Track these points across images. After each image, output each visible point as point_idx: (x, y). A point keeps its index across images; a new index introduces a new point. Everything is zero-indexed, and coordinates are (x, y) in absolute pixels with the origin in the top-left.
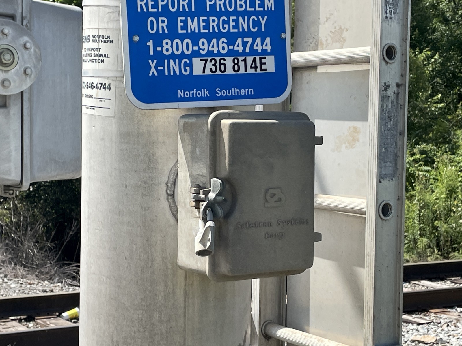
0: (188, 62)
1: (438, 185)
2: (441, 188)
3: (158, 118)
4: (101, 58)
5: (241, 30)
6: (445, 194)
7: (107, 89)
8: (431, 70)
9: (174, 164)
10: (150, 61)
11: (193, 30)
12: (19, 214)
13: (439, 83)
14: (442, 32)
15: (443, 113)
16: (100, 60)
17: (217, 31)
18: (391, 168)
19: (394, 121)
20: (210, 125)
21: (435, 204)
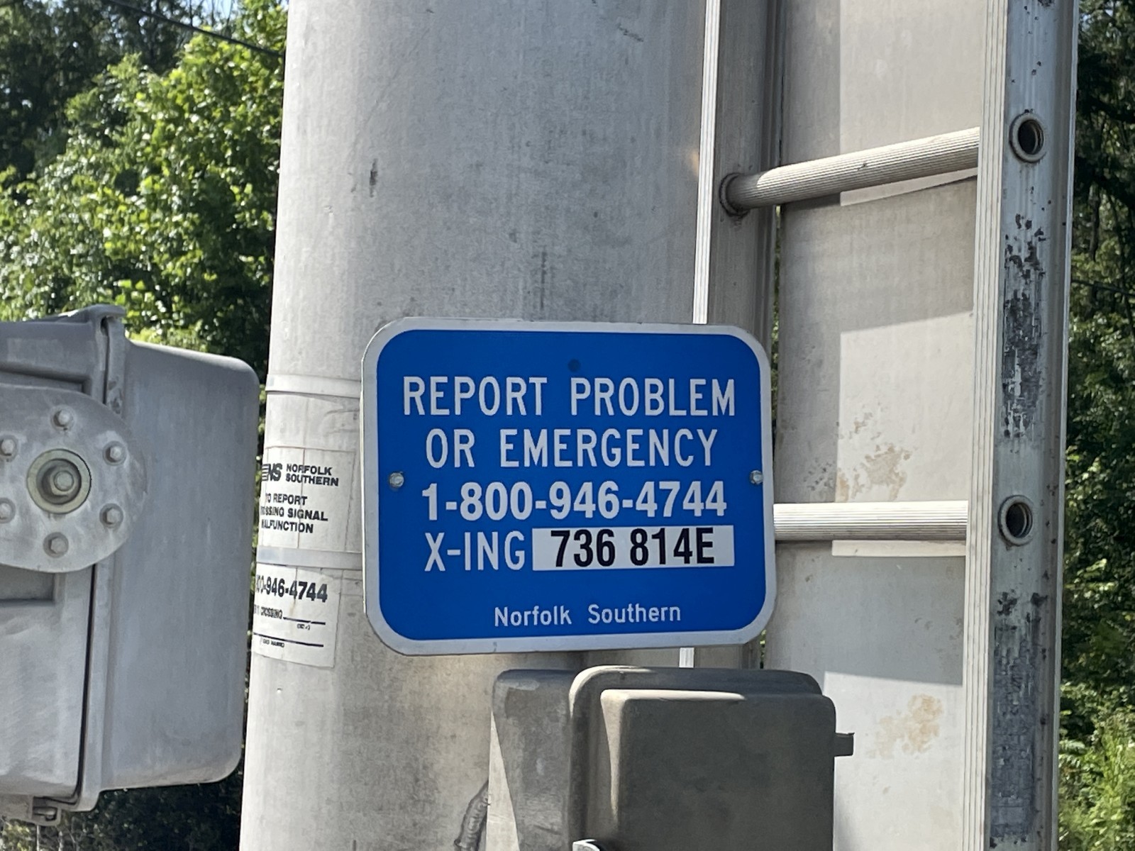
0: (521, 537)
1: (1103, 789)
2: (1111, 797)
3: (442, 675)
4: (306, 521)
5: (652, 463)
6: (1122, 813)
7: (318, 598)
8: (1081, 500)
9: (477, 791)
10: (429, 536)
11: (536, 461)
12: (54, 836)
13: (1100, 530)
14: (1106, 408)
15: (1112, 606)
16: (302, 524)
17: (594, 463)
18: (1020, 810)
19: (1026, 691)
20: (574, 705)
21: (1096, 836)
